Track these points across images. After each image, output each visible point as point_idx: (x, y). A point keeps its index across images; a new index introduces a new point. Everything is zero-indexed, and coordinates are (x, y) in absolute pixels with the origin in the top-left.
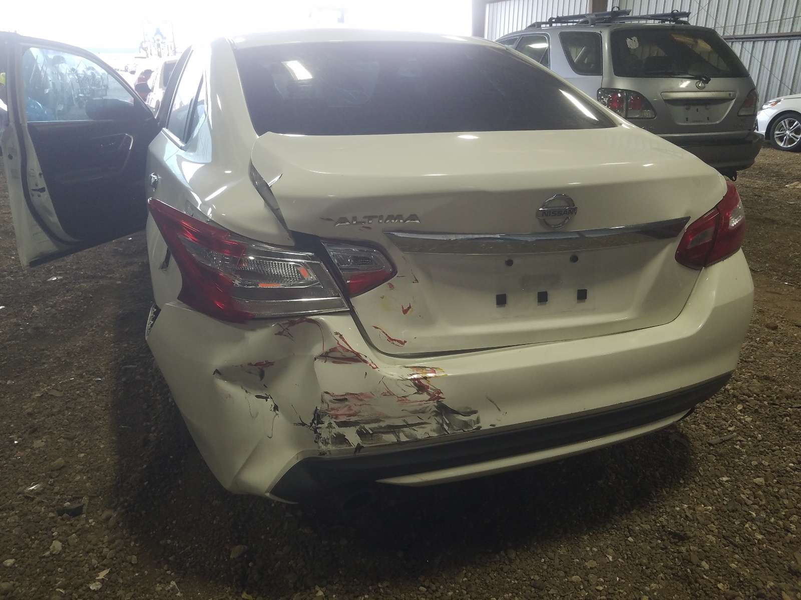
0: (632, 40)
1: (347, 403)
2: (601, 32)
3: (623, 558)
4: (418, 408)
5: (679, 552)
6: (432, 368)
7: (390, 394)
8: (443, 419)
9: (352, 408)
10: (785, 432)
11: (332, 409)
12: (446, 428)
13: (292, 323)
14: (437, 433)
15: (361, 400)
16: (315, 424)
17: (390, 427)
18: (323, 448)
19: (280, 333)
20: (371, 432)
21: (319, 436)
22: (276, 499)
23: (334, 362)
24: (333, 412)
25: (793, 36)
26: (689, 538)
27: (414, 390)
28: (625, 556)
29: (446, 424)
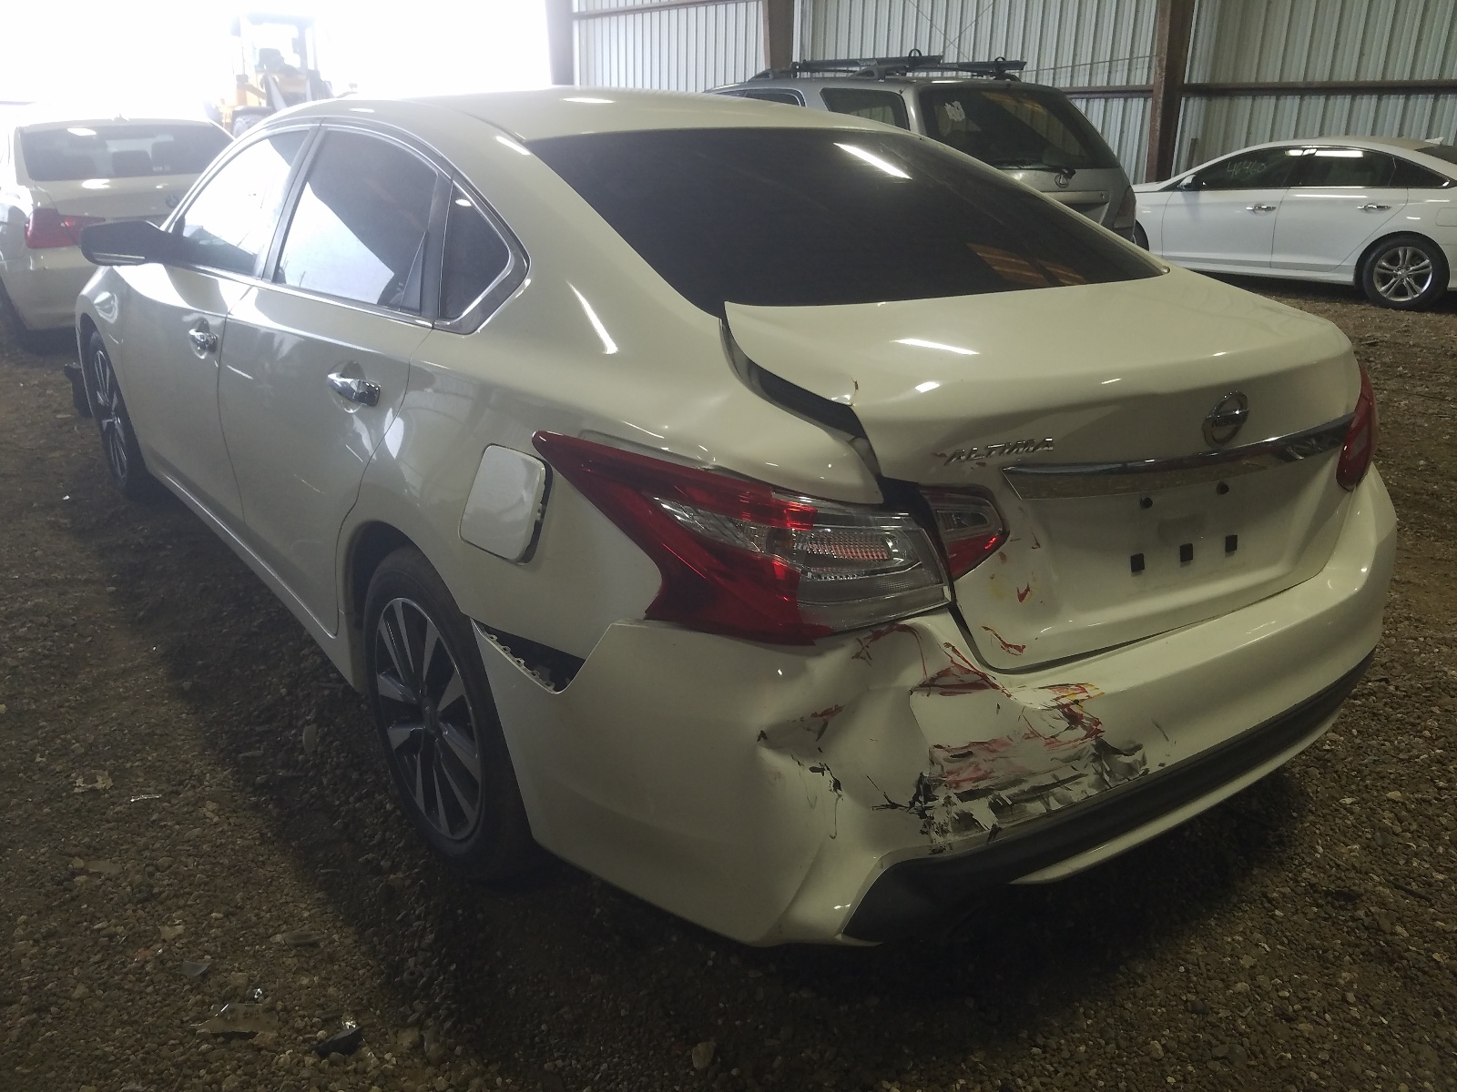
0: (952, 106)
1: (972, 760)
2: (901, 92)
3: (1282, 944)
4: (1072, 752)
5: (1354, 919)
6: (1078, 685)
7: (1035, 735)
8: (1102, 765)
9: (981, 766)
10: (1383, 718)
11: (950, 773)
12: (1107, 778)
13: (877, 636)
14: (1097, 789)
15: (994, 751)
16: (920, 802)
17: (1035, 789)
18: (939, 840)
19: (857, 656)
20: (1010, 803)
21: (929, 822)
22: (852, 942)
23: (942, 694)
24: (951, 778)
25: (1092, 92)
26: (1359, 896)
27: (1065, 724)
28: (1284, 939)
29: (1107, 772)
